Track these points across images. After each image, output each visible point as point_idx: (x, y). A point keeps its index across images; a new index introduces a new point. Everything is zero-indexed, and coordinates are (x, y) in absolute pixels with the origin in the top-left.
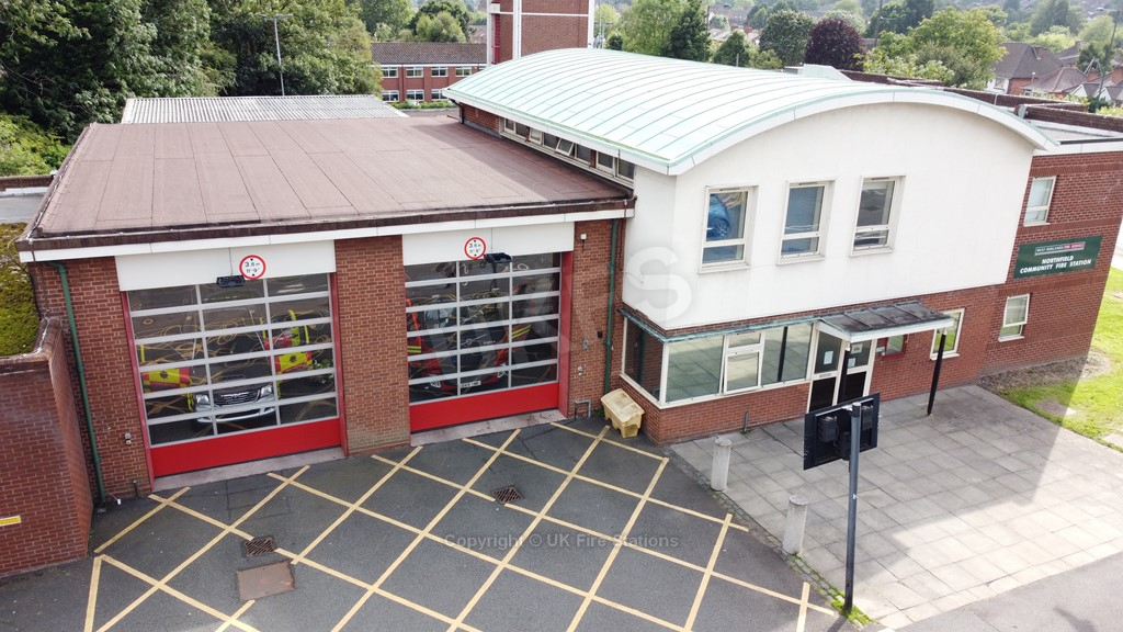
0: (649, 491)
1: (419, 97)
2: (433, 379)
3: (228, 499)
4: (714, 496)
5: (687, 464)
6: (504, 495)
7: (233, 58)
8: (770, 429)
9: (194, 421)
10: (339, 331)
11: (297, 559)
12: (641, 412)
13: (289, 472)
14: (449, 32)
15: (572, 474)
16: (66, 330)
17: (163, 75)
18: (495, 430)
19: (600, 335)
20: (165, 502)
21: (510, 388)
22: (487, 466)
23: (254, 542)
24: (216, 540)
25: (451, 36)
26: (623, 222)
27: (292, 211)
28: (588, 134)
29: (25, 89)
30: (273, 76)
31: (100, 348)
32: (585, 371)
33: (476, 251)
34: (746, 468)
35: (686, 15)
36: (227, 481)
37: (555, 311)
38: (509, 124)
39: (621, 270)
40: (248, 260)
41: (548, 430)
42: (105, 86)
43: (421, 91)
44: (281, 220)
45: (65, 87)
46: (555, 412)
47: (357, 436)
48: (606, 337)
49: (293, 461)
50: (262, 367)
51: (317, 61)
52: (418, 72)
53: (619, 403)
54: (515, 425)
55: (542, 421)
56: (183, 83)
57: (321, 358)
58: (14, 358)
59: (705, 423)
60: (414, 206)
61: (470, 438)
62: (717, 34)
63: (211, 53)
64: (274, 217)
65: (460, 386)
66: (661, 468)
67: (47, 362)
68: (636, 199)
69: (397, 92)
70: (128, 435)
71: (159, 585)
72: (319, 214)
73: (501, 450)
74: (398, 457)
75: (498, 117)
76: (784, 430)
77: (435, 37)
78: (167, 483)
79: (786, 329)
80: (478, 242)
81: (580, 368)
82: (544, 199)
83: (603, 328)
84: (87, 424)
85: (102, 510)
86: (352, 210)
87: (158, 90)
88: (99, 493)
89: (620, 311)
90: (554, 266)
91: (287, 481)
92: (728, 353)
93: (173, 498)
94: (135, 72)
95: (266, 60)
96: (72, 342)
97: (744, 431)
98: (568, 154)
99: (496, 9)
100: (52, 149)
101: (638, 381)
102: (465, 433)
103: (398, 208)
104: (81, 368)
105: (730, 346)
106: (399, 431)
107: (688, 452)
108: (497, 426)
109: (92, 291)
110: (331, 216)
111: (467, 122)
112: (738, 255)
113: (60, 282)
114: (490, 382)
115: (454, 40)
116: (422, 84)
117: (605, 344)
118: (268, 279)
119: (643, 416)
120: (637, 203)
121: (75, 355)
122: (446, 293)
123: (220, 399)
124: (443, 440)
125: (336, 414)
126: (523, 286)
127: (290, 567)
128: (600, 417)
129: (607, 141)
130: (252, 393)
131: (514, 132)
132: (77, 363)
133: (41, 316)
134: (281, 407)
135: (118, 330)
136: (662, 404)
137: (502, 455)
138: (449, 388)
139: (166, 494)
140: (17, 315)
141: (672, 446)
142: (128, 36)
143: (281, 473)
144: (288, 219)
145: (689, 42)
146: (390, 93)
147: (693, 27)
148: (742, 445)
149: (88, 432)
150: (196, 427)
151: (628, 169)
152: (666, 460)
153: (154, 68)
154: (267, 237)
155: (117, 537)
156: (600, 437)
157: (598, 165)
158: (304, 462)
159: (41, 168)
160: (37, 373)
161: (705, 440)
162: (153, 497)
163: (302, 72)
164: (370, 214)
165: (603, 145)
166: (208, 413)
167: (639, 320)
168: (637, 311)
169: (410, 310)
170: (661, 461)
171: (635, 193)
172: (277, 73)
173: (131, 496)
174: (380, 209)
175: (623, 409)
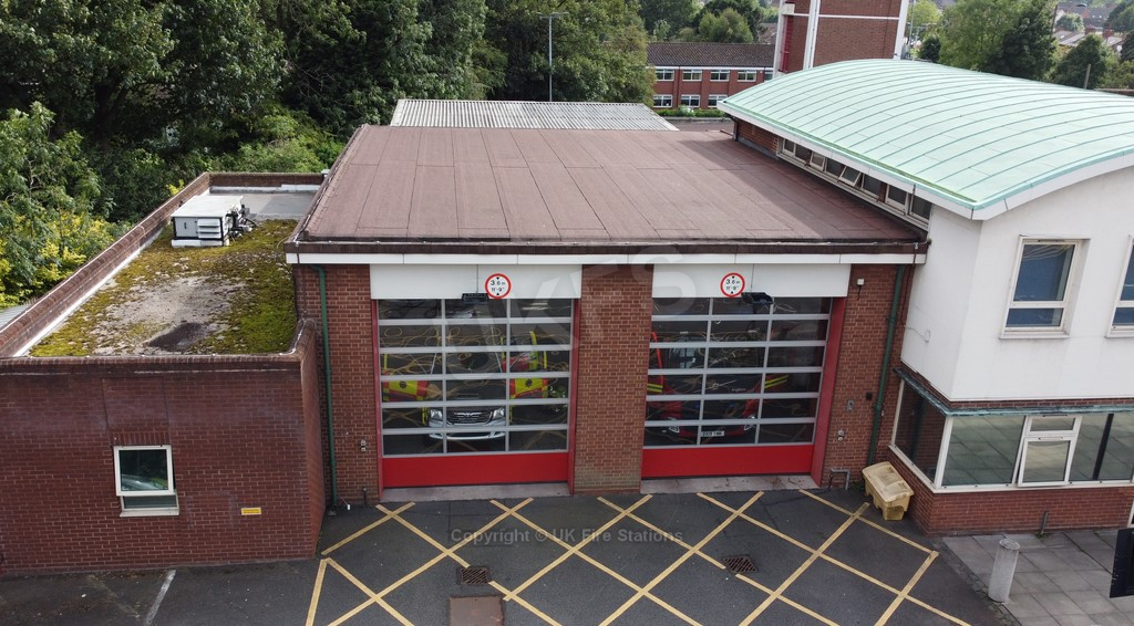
0: (909, 587)
1: (694, 103)
2: (674, 424)
3: (449, 520)
4: (991, 608)
5: (961, 563)
6: (736, 564)
7: (504, 57)
8: (1076, 536)
9: (426, 436)
10: (578, 361)
11: (510, 595)
12: (909, 493)
13: (512, 502)
14: (735, 31)
15: (818, 553)
16: (319, 332)
17: (435, 75)
18: (734, 489)
19: (869, 397)
20: (391, 514)
21: (756, 444)
22: (720, 528)
23: (470, 570)
24: (433, 562)
25: (738, 35)
26: (911, 269)
27: (543, 230)
28: (878, 163)
29: (308, 85)
30: (541, 77)
31: (347, 353)
32: (845, 435)
33: (734, 288)
34: (1036, 579)
35: (1025, 15)
36: (449, 503)
37: (817, 363)
38: (789, 145)
39: (903, 323)
40: (494, 279)
41: (796, 497)
42: (379, 85)
43: (697, 97)
44: (531, 240)
45: (343, 84)
46: (805, 477)
47: (584, 473)
48: (877, 401)
49: (517, 491)
50: (495, 389)
51: (588, 62)
52: (696, 76)
53: (884, 478)
54: (757, 487)
55: (790, 487)
56: (452, 83)
57: (558, 386)
58: (271, 356)
59: (989, 517)
60: (671, 232)
61: (705, 494)
62: (1064, 39)
63: (483, 51)
64: (524, 235)
65: (700, 434)
66: (928, 562)
67: (299, 363)
68: (929, 243)
69: (671, 97)
70: (363, 442)
71: (376, 598)
72: (570, 236)
73: (739, 513)
74: (625, 504)
75: (776, 136)
76: (1093, 540)
77: (720, 37)
78: (394, 495)
79: (1111, 417)
80: (737, 278)
81: (840, 432)
82: (816, 235)
83: (874, 390)
84: (328, 426)
85: (332, 513)
86: (605, 234)
87: (428, 90)
88: (332, 497)
89: (895, 372)
90: (822, 312)
91: (509, 512)
92: (1028, 436)
93: (398, 511)
94: (408, 71)
95: (537, 60)
96: (323, 345)
97: (1041, 534)
98: (853, 184)
99: (790, 10)
100: (325, 146)
101: (911, 457)
102: (701, 487)
103: (653, 234)
104: (328, 371)
105: (1032, 429)
106: (629, 475)
107: (965, 550)
108: (738, 484)
109: (346, 297)
110: (582, 239)
111: (742, 140)
112: (1055, 319)
113: (318, 285)
114: (734, 434)
115: (740, 40)
116: (698, 88)
117: (874, 408)
118: (512, 300)
119: (912, 498)
120: (932, 250)
121: (324, 358)
122: (696, 331)
123: (452, 416)
124: (675, 491)
125: (565, 448)
126: (783, 331)
127: (502, 602)
128: (859, 492)
129: (902, 173)
130: (485, 415)
131: (793, 154)
132: (325, 366)
133: (298, 317)
134: (510, 433)
135: (365, 337)
136: (937, 487)
137: (739, 518)
138: (689, 435)
139: (392, 506)
140: (279, 312)
141: (945, 539)
142: (405, 35)
143: (504, 502)
144: (538, 239)
145: (1026, 48)
146: (663, 97)
147: (1033, 30)
148: (1038, 551)
149: (328, 434)
150: (427, 443)
151: (924, 208)
152: (935, 554)
153: (427, 67)
154: (515, 256)
155: (344, 542)
156: (857, 515)
157: (887, 199)
158: (528, 493)
159: (314, 164)
160: (289, 373)
161: (988, 538)
162: (379, 507)
163: (573, 73)
164: (623, 239)
165: (897, 178)
166: (439, 430)
167: (918, 384)
168: (918, 374)
169: (653, 345)
170: (928, 555)
171: (930, 236)
172: (546, 75)
173: (360, 503)
174: (634, 235)
175: (888, 487)
